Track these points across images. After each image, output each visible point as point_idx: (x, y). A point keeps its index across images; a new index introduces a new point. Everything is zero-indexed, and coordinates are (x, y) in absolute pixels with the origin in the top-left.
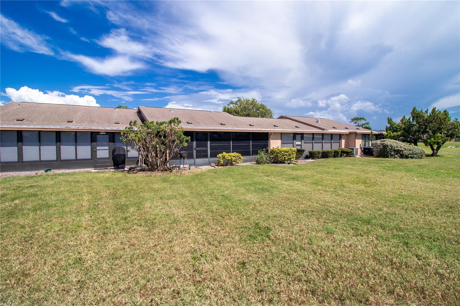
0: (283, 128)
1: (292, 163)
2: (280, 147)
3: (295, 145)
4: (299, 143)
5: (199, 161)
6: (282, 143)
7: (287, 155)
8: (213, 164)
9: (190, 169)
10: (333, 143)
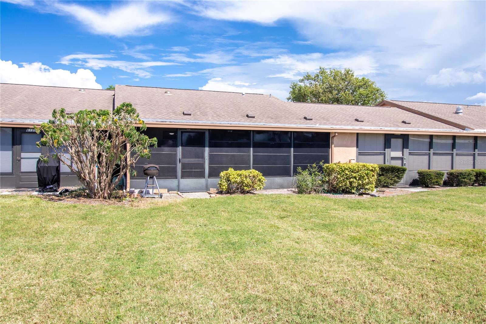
0: (373, 124)
1: (368, 194)
2: (354, 162)
3: (389, 159)
4: (399, 154)
5: (187, 182)
6: (360, 154)
7: (355, 178)
8: (213, 190)
9: (161, 198)
10: (479, 155)
